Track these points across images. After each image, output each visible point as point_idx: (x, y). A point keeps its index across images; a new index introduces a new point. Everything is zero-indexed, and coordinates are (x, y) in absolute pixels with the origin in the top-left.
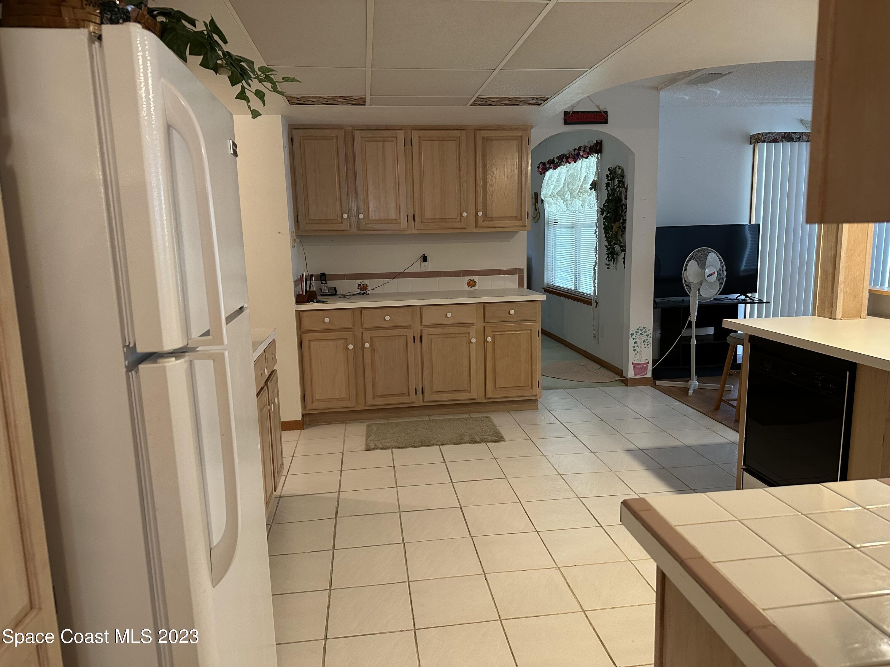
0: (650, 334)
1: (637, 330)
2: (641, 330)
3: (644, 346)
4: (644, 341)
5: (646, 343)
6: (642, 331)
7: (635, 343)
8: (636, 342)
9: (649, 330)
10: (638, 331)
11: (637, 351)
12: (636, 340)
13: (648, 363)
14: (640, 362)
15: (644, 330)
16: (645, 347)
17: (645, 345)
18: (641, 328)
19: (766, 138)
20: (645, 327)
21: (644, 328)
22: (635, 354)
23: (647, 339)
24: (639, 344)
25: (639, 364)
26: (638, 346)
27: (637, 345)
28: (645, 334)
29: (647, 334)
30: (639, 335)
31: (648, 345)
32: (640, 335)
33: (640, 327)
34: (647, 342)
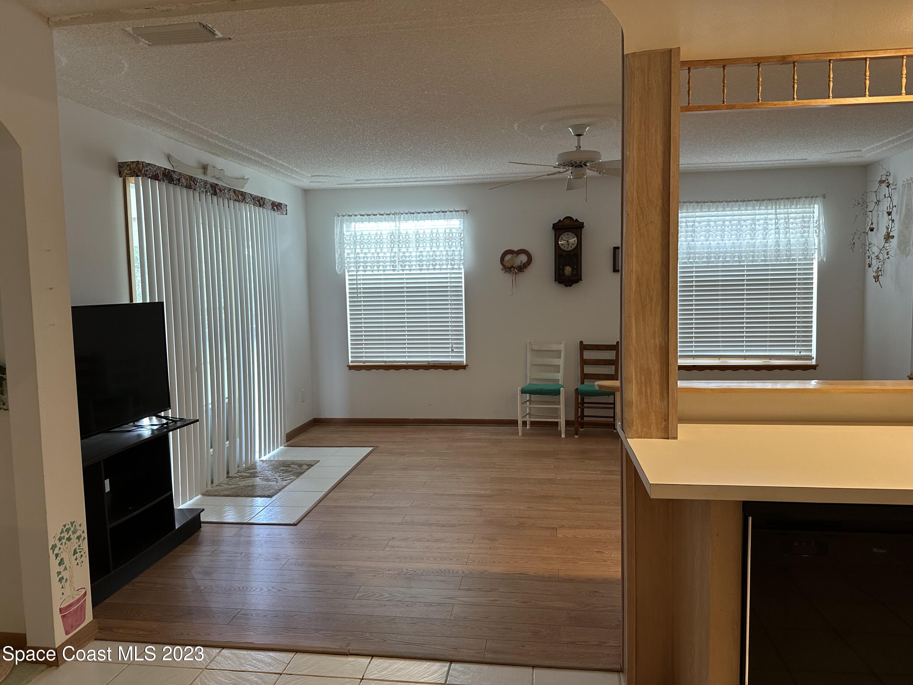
0: (83, 532)
1: (61, 533)
2: (68, 531)
3: (76, 562)
4: (75, 552)
5: (78, 555)
6: (70, 533)
7: (60, 564)
8: (62, 559)
9: (80, 525)
10: (62, 535)
11: (65, 578)
12: (62, 557)
13: (85, 594)
14: (72, 601)
15: (72, 529)
16: (78, 564)
17: (76, 559)
18: (67, 527)
19: (147, 171)
20: (74, 522)
21: (72, 523)
22: (62, 587)
23: (79, 546)
24: (66, 561)
25: (70, 606)
26: (65, 569)
27: (64, 566)
28: (74, 537)
29: (78, 534)
30: (65, 543)
31: (82, 556)
32: (67, 542)
33: (65, 526)
34: (80, 552)
